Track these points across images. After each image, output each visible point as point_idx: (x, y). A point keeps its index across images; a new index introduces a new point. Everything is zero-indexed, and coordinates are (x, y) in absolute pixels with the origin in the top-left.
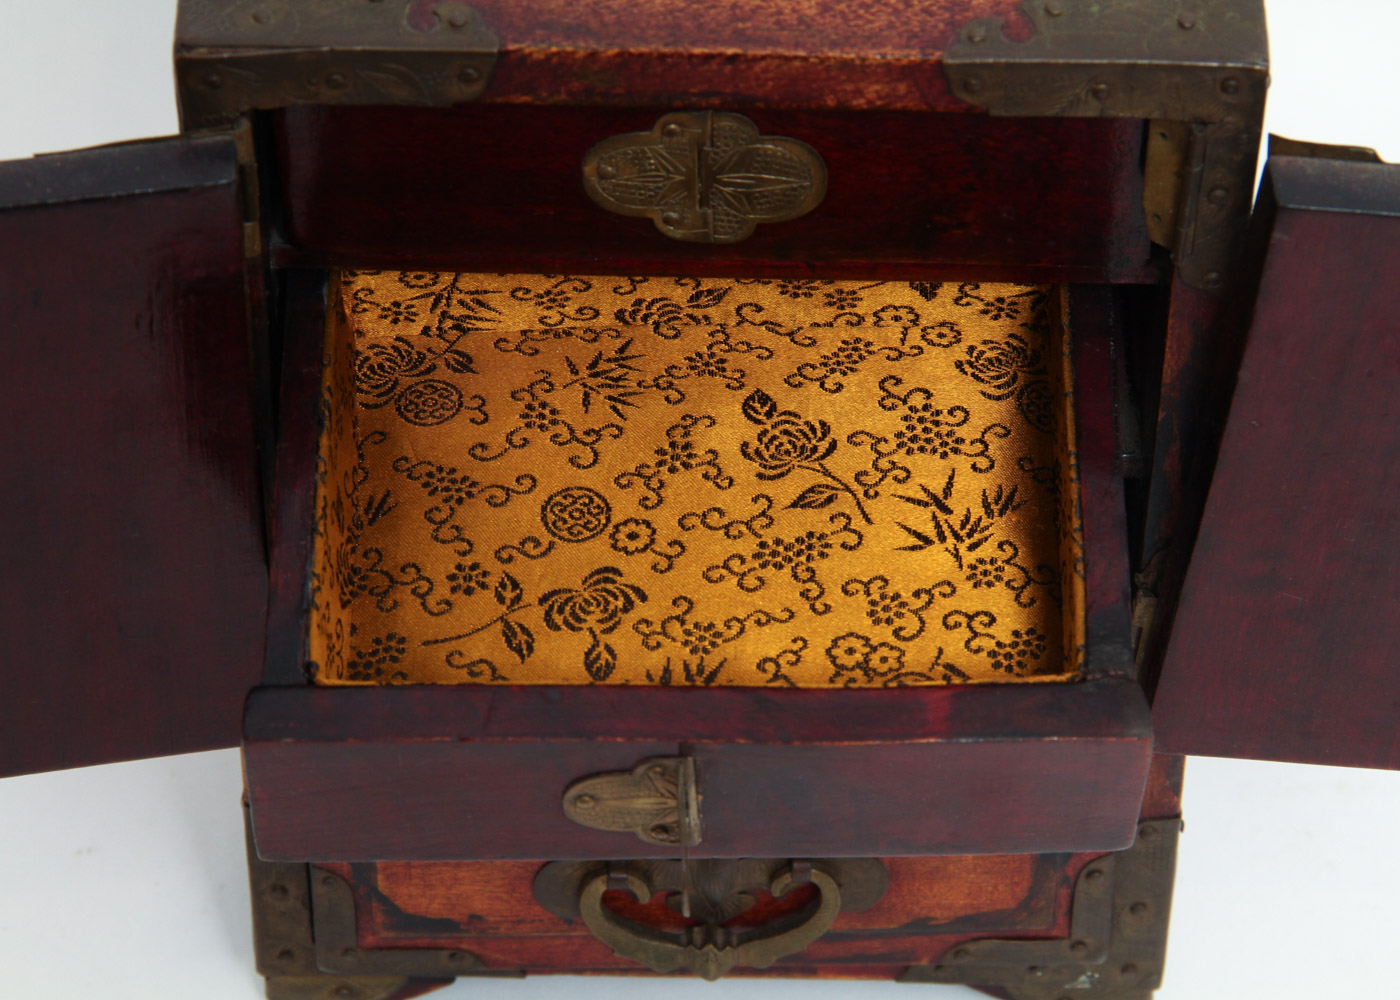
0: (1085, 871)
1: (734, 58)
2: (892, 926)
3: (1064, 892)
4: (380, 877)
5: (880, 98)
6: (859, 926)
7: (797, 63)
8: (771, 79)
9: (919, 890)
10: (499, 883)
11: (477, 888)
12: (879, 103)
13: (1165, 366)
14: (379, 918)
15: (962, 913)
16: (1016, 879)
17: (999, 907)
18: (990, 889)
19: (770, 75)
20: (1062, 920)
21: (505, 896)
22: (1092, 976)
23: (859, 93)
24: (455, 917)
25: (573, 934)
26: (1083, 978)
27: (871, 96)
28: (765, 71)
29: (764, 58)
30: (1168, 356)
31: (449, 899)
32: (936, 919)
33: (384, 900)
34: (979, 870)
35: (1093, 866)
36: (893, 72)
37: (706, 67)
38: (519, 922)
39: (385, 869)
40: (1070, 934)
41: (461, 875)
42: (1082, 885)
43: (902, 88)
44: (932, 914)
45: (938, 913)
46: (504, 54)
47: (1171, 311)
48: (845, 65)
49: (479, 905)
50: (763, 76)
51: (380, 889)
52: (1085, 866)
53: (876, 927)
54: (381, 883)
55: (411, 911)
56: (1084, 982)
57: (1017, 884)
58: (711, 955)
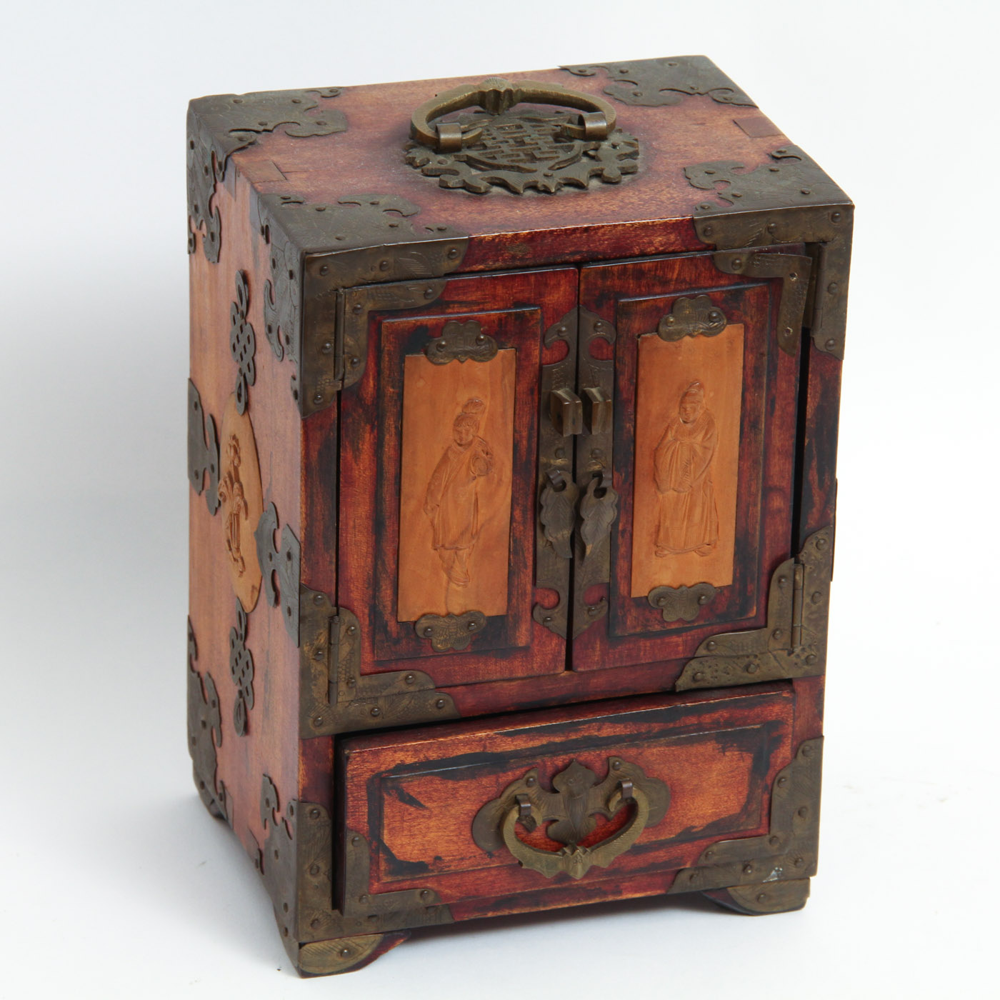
0: (776, 781)
1: (587, 229)
2: (672, 836)
3: (766, 797)
4: (386, 832)
5: (662, 245)
6: (654, 839)
7: (620, 228)
8: (606, 240)
9: (687, 804)
10: (452, 828)
11: (440, 834)
12: (661, 248)
13: (808, 407)
14: (383, 866)
15: (710, 821)
16: (740, 789)
17: (731, 813)
18: (726, 798)
19: (607, 237)
20: (765, 820)
21: (455, 839)
22: (779, 870)
23: (651, 243)
24: (426, 860)
25: (492, 866)
26: (774, 873)
27: (657, 245)
28: (604, 234)
29: (603, 226)
30: (809, 400)
31: (423, 845)
32: (696, 827)
33: (387, 851)
34: (720, 784)
35: (781, 774)
36: (668, 227)
37: (574, 235)
38: (462, 859)
39: (389, 825)
40: (769, 831)
41: (432, 824)
42: (776, 789)
43: (672, 237)
44: (693, 824)
45: (697, 823)
46: (471, 240)
47: (810, 369)
48: (644, 226)
49: (442, 849)
50: (602, 238)
51: (385, 841)
52: (776, 776)
53: (663, 838)
54: (386, 838)
55: (402, 858)
56: (774, 876)
57: (740, 793)
58: (579, 858)
